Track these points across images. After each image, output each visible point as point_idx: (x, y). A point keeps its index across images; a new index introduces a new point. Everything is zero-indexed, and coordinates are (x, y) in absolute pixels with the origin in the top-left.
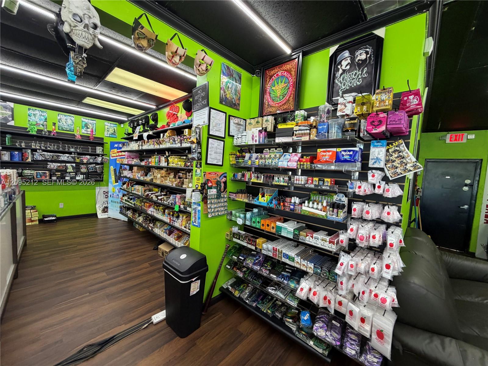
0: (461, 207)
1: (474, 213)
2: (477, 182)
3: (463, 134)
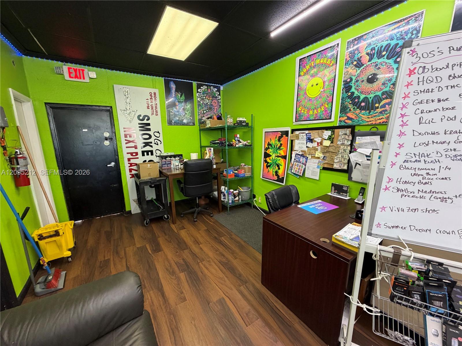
1: (120, 170)
3: (84, 69)
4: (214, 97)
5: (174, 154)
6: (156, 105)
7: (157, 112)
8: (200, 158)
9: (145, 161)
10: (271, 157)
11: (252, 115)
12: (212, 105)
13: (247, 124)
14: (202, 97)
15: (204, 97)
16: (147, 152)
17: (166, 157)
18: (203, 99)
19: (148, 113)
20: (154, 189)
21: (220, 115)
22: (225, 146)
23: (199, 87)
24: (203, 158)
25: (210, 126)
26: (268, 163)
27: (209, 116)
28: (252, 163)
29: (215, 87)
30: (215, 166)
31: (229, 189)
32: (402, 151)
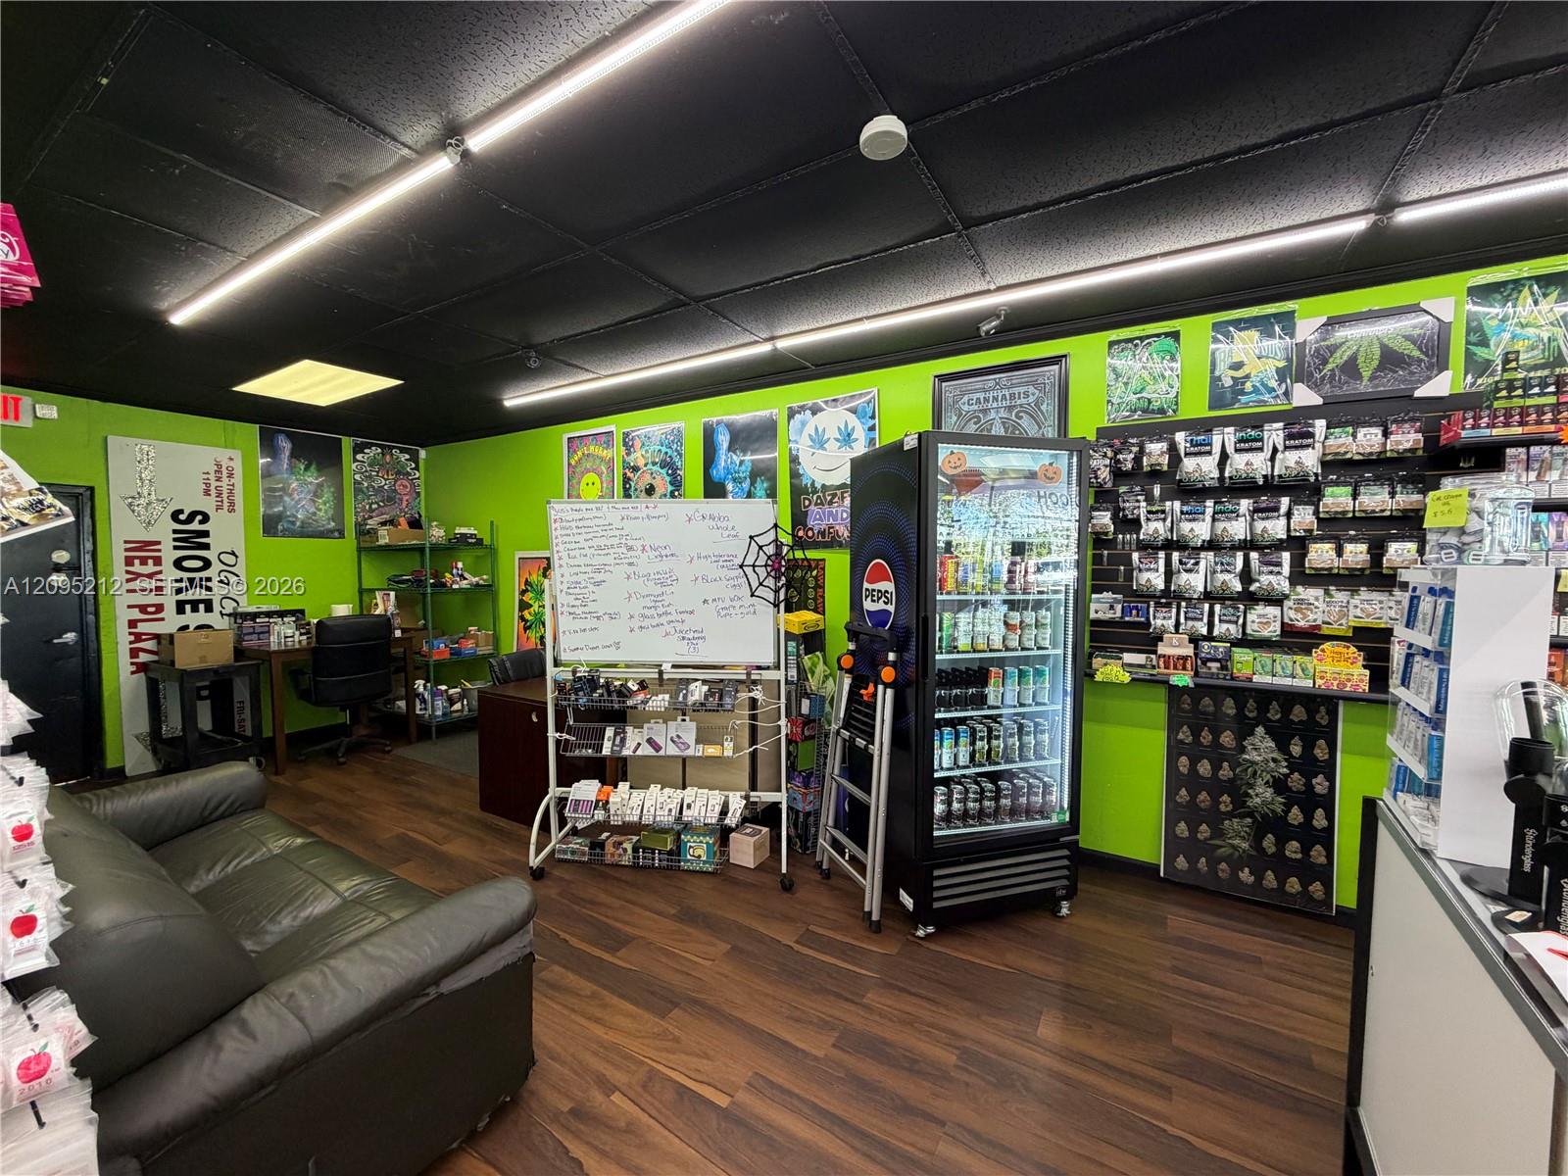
0: (55, 641)
1: (99, 651)
2: (88, 557)
3: (19, 396)
4: (401, 473)
5: (278, 609)
6: (231, 487)
7: (232, 504)
8: (358, 613)
9: (185, 628)
10: (532, 609)
11: (492, 522)
12: (395, 491)
13: (480, 542)
14: (366, 471)
15: (373, 473)
16: (195, 605)
17: (254, 616)
18: (370, 477)
19: (208, 505)
20: (208, 701)
21: (417, 516)
22: (426, 587)
23: (358, 449)
24: (365, 613)
25: (387, 541)
26: (526, 621)
27: (386, 517)
28: (495, 625)
29: (402, 451)
30: (398, 633)
31: (436, 686)
32: (565, 580)
